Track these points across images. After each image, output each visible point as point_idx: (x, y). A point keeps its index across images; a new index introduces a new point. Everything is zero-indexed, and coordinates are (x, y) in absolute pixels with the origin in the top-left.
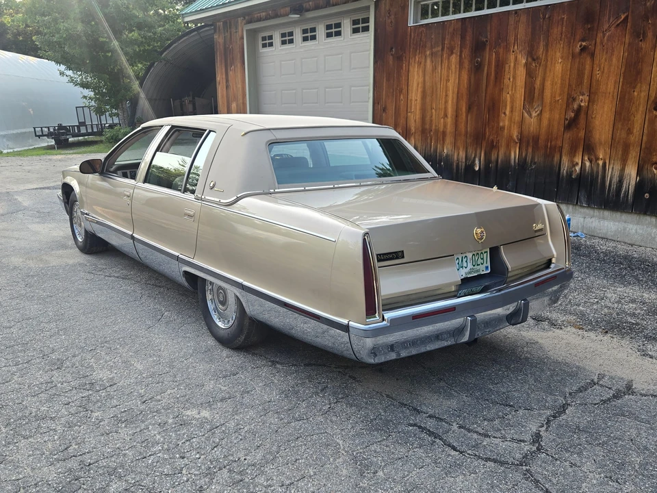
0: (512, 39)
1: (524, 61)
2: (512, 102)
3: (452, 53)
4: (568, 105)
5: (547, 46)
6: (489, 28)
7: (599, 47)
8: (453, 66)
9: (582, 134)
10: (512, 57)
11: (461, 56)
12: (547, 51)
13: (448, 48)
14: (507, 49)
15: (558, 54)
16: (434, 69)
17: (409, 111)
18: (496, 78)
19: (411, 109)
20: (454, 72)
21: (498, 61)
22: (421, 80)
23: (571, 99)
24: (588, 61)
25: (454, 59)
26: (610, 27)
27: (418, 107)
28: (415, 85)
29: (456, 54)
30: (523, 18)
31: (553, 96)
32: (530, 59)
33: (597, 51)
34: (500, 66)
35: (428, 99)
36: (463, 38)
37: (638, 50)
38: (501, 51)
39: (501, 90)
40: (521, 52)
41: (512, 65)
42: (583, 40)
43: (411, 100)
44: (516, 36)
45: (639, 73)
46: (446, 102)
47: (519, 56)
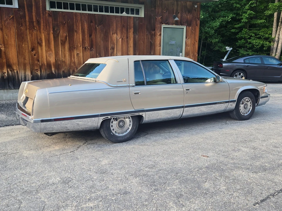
9: (5, 61)
26: (7, 19)
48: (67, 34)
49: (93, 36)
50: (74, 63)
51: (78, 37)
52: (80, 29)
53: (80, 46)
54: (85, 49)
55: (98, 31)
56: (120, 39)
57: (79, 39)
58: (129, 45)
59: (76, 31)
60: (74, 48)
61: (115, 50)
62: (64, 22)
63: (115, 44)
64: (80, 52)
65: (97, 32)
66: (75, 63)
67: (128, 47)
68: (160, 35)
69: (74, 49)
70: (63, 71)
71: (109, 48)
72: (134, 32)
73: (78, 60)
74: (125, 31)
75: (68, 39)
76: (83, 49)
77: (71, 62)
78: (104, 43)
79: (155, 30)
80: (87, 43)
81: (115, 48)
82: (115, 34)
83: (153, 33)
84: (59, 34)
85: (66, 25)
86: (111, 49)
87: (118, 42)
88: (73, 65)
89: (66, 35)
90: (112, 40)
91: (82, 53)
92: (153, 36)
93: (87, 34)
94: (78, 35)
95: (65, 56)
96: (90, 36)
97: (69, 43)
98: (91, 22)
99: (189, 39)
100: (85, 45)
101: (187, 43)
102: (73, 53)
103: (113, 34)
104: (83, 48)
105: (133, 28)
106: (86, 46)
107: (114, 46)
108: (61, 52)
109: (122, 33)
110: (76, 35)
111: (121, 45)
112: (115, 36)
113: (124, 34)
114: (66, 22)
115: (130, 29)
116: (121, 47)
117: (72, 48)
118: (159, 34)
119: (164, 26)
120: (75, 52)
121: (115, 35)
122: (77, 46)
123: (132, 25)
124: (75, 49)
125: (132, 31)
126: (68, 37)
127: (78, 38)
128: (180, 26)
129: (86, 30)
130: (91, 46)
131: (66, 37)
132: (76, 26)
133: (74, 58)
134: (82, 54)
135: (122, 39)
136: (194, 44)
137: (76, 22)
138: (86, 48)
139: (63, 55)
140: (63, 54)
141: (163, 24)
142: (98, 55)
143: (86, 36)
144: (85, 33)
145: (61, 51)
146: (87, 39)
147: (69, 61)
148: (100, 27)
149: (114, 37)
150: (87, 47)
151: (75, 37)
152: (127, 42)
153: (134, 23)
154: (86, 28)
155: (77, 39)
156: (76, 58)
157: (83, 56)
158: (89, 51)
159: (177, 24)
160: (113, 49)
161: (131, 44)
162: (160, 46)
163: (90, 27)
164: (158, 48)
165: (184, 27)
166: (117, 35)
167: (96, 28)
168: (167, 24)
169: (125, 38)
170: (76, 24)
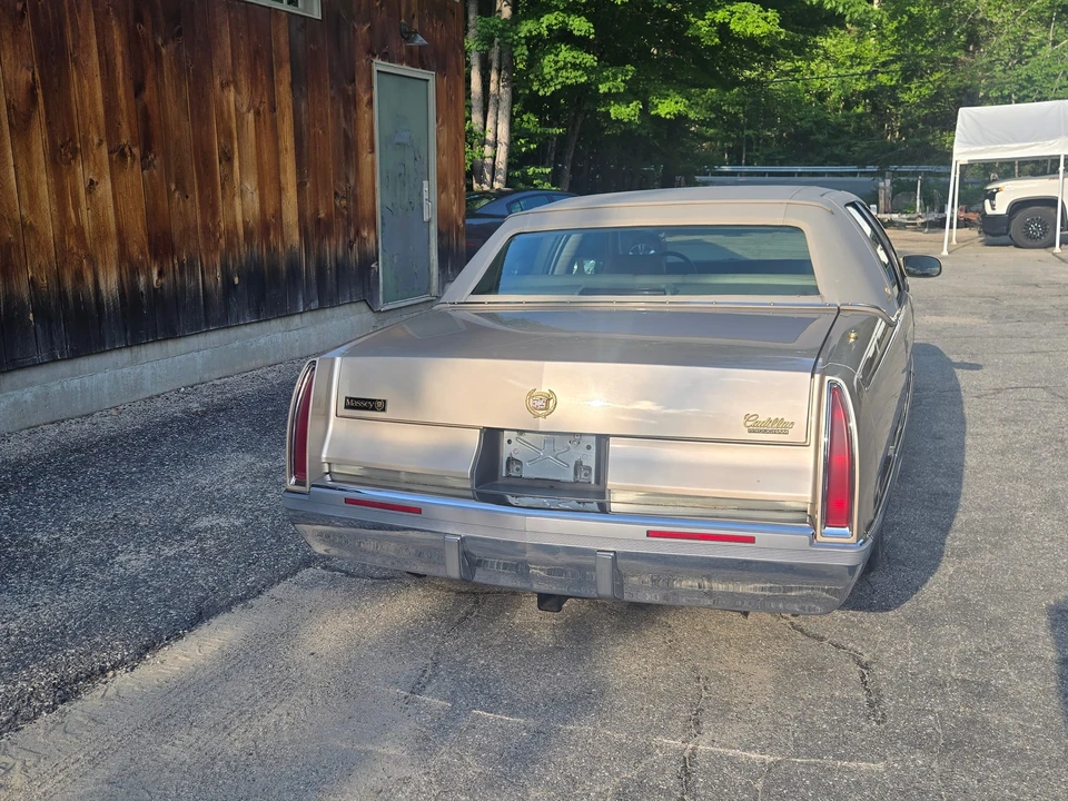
48: (37, 76)
49: (147, 94)
50: (79, 232)
51: (89, 91)
52: (95, 50)
53: (96, 141)
54: (119, 155)
56: (249, 111)
57: (93, 104)
58: (282, 144)
59: (75, 61)
60: (75, 152)
61: (236, 164)
62: (19, 6)
63: (235, 135)
64: (100, 175)
65: (162, 72)
66: (83, 233)
67: (277, 153)
68: (370, 102)
69: (74, 158)
70: (32, 282)
71: (213, 153)
72: (292, 85)
73: (96, 216)
74: (264, 77)
75: (41, 100)
76: (110, 159)
77: (62, 231)
78: (193, 128)
79: (354, 81)
80: (125, 126)
81: (236, 154)
82: (232, 88)
83: (350, 93)
85: (28, 22)
86: (220, 162)
87: (242, 125)
88: (71, 242)
89: (33, 78)
90: (221, 114)
91: (108, 177)
92: (350, 103)
93: (124, 79)
94: (85, 82)
95: (33, 196)
96: (139, 89)
97: (49, 124)
98: (139, 18)
99: (443, 124)
100: (118, 138)
101: (440, 142)
102: (68, 181)
103: (223, 86)
104: (110, 153)
105: (288, 67)
106: (124, 141)
107: (232, 143)
108: (13, 176)
109: (254, 81)
110: (79, 80)
111: (254, 143)
112: (232, 99)
113: (260, 88)
114: (25, 5)
115: (280, 66)
116: (254, 152)
117: (63, 153)
118: (366, 98)
119: (379, 65)
120: (82, 173)
121: (231, 95)
122: (86, 141)
123: (285, 51)
124: (79, 158)
125: (285, 75)
126: (39, 92)
127: (87, 99)
128: (420, 70)
129: (119, 60)
130: (147, 141)
131: (32, 89)
132: (73, 31)
133: (76, 206)
134: (109, 186)
135: (257, 113)
137: (71, 11)
138: (123, 155)
139: (25, 192)
140: (23, 185)
141: (374, 56)
142: (173, 187)
143: (121, 91)
144: (114, 71)
145: (12, 170)
146: (123, 103)
147: (56, 223)
148: (172, 46)
149: (228, 103)
150: (127, 149)
151: (74, 90)
152: (275, 128)
153: (291, 44)
154: (119, 48)
155: (82, 103)
156: (84, 205)
157: (114, 197)
158: (137, 166)
159: (410, 64)
160: (229, 160)
161: (288, 141)
162: (373, 151)
163: (134, 42)
164: (366, 158)
165: (430, 75)
166: (238, 91)
167: (157, 49)
168: (385, 57)
169: (265, 107)
170: (74, 23)
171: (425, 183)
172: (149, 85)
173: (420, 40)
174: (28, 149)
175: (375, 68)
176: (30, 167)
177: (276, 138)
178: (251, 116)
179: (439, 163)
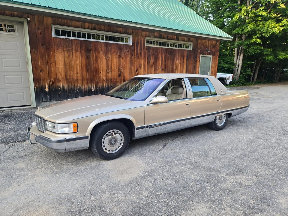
0: (100, 50)
1: (105, 57)
2: (102, 69)
3: (77, 51)
4: (118, 70)
5: (111, 54)
6: (91, 45)
7: (124, 56)
8: (78, 56)
9: (122, 78)
10: (101, 56)
11: (81, 53)
12: (111, 55)
13: (75, 49)
14: (99, 53)
15: (114, 57)
16: (69, 56)
17: (57, 71)
18: (96, 62)
19: (58, 70)
20: (78, 57)
21: (96, 56)
22: (62, 59)
23: (119, 69)
24: (122, 60)
25: (79, 53)
26: (126, 52)
27: (62, 70)
28: (60, 61)
29: (79, 52)
30: (103, 45)
31: (114, 68)
32: (106, 57)
33: (123, 57)
34: (97, 58)
35: (68, 67)
36: (81, 47)
37: (132, 58)
38: (97, 53)
39: (98, 65)
40: (103, 54)
41: (101, 58)
42: (120, 54)
43: (58, 67)
44: (101, 50)
45: (132, 63)
46: (77, 68)
47: (103, 56)
48: (154, 61)
49: (166, 62)
51: (159, 62)
52: (161, 58)
55: (169, 58)
57: (160, 64)
58: (184, 68)
59: (158, 59)
60: (157, 69)
63: (177, 67)
67: (183, 69)
68: (199, 61)
71: (174, 69)
72: (186, 60)
78: (172, 66)
79: (197, 58)
80: (163, 66)
84: (150, 61)
85: (154, 55)
90: (175, 64)
92: (196, 61)
96: (165, 61)
97: (155, 66)
98: (166, 53)
99: (213, 63)
101: (212, 66)
103: (176, 60)
105: (186, 57)
106: (163, 68)
109: (181, 59)
111: (180, 68)
115: (185, 57)
118: (199, 60)
119: (201, 55)
121: (177, 61)
122: (158, 68)
123: (186, 55)
125: (185, 58)
129: (163, 58)
130: (165, 68)
131: (153, 63)
132: (159, 56)
135: (181, 64)
136: (215, 67)
138: (162, 70)
143: (163, 62)
144: (163, 60)
148: (170, 56)
151: (158, 62)
152: (183, 65)
154: (164, 57)
155: (158, 64)
158: (164, 71)
159: (208, 55)
160: (176, 70)
161: (185, 67)
162: (199, 68)
163: (165, 56)
164: (198, 69)
165: (211, 56)
166: (178, 61)
167: (168, 57)
168: (203, 54)
169: (182, 63)
170: (159, 54)
171: (209, 73)
172: (167, 61)
173: (209, 51)
174: (152, 69)
175: (201, 56)
176: (152, 71)
177: (183, 67)
178: (180, 64)
179: (211, 70)
